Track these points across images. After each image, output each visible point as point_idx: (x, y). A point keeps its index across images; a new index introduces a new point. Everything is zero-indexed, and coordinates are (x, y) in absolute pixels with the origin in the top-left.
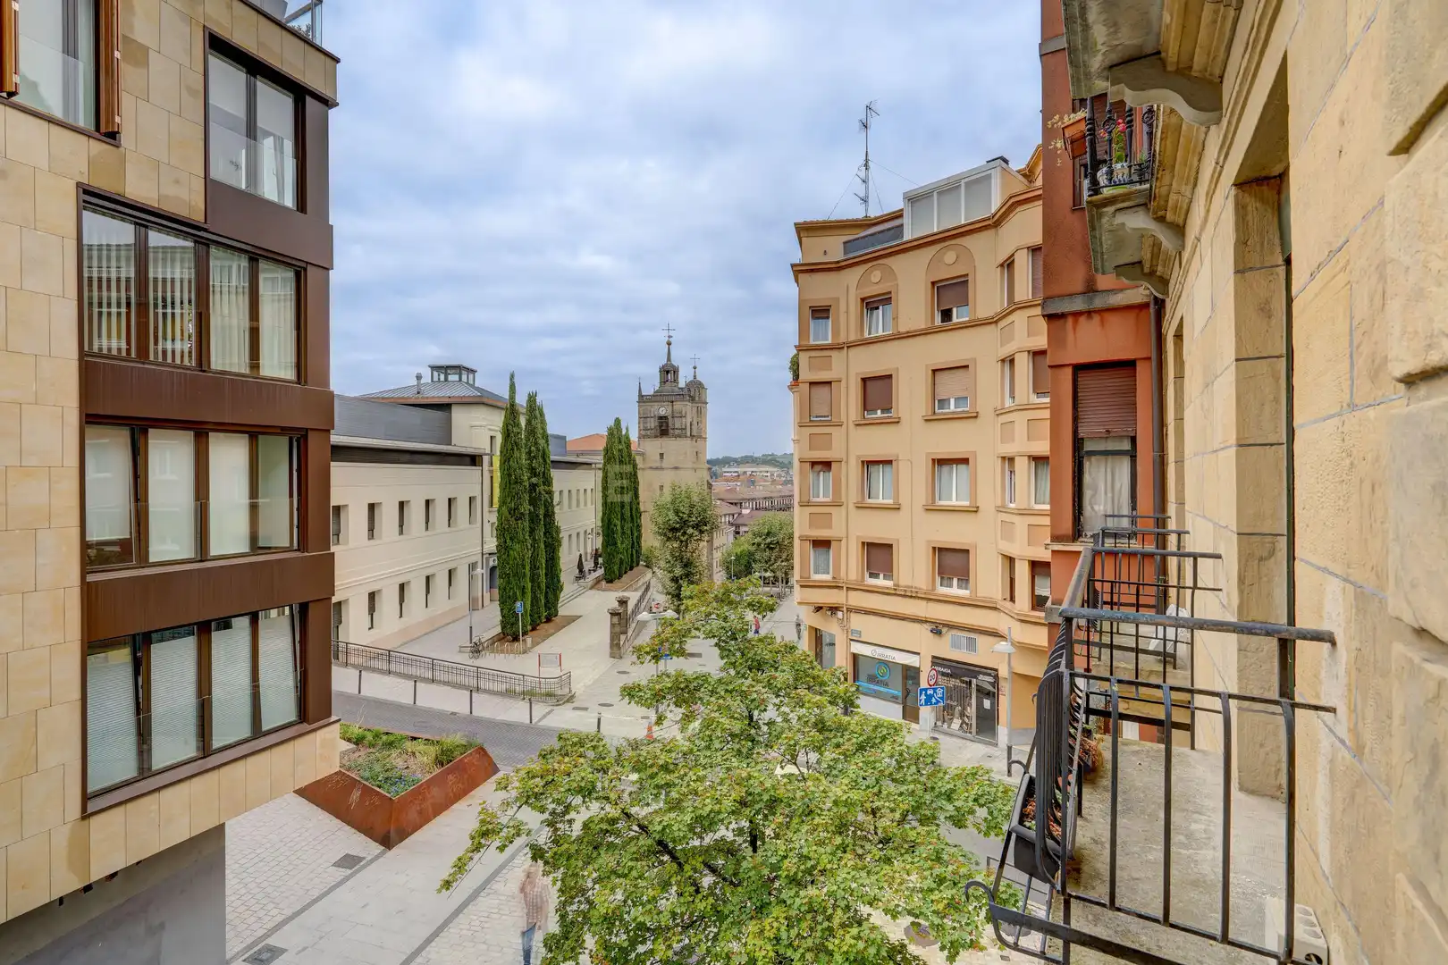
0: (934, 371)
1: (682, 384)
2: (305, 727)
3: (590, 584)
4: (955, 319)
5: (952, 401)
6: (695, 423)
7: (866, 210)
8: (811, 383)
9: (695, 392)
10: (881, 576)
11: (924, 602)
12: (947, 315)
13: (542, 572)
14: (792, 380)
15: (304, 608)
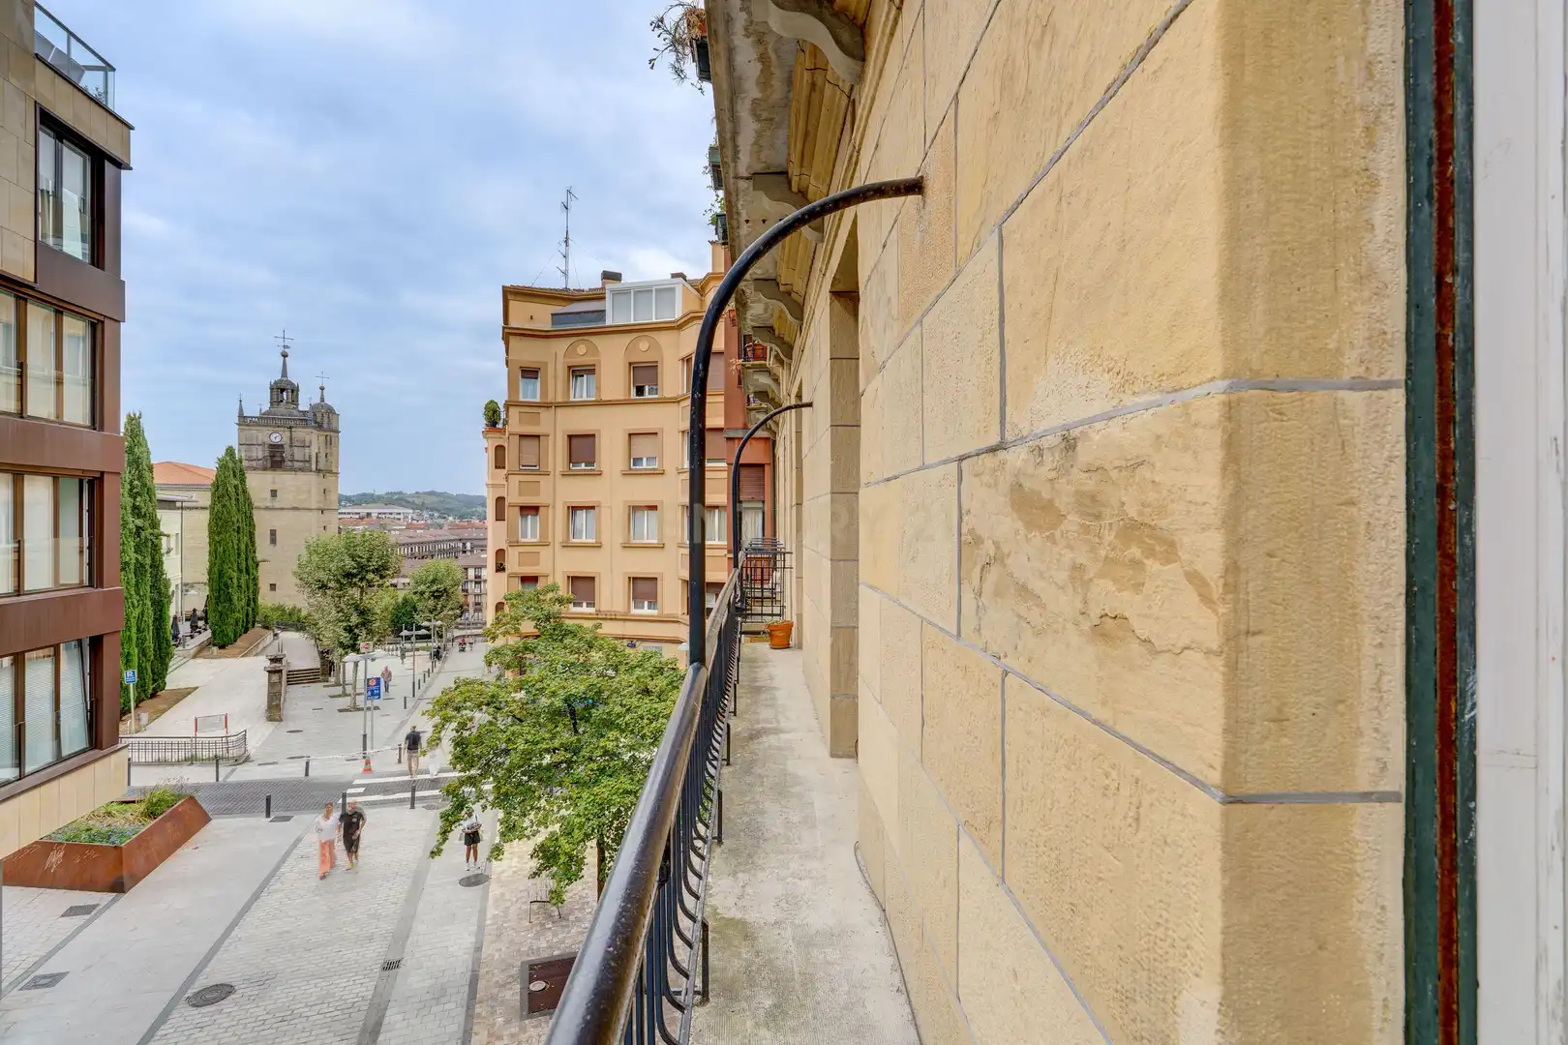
0: (630, 435)
1: (303, 406)
2: (97, 753)
3: (192, 652)
4: (647, 395)
5: (645, 460)
6: (322, 455)
7: (567, 283)
8: (521, 436)
9: (323, 419)
10: (584, 604)
11: (621, 623)
12: (640, 391)
13: (149, 636)
14: (485, 426)
15: (96, 643)
